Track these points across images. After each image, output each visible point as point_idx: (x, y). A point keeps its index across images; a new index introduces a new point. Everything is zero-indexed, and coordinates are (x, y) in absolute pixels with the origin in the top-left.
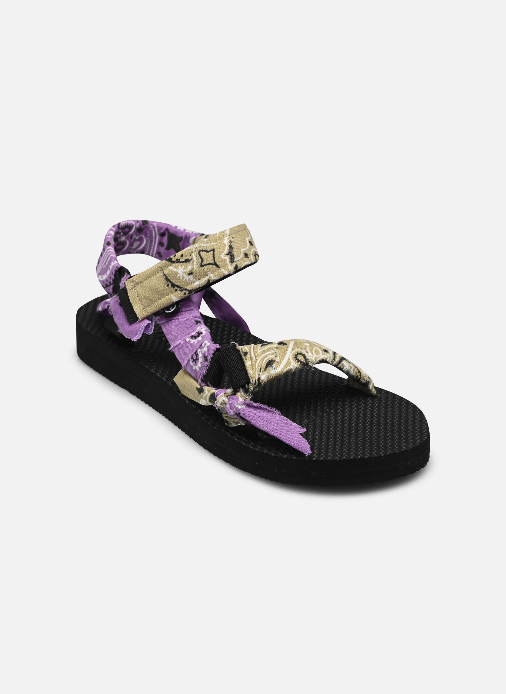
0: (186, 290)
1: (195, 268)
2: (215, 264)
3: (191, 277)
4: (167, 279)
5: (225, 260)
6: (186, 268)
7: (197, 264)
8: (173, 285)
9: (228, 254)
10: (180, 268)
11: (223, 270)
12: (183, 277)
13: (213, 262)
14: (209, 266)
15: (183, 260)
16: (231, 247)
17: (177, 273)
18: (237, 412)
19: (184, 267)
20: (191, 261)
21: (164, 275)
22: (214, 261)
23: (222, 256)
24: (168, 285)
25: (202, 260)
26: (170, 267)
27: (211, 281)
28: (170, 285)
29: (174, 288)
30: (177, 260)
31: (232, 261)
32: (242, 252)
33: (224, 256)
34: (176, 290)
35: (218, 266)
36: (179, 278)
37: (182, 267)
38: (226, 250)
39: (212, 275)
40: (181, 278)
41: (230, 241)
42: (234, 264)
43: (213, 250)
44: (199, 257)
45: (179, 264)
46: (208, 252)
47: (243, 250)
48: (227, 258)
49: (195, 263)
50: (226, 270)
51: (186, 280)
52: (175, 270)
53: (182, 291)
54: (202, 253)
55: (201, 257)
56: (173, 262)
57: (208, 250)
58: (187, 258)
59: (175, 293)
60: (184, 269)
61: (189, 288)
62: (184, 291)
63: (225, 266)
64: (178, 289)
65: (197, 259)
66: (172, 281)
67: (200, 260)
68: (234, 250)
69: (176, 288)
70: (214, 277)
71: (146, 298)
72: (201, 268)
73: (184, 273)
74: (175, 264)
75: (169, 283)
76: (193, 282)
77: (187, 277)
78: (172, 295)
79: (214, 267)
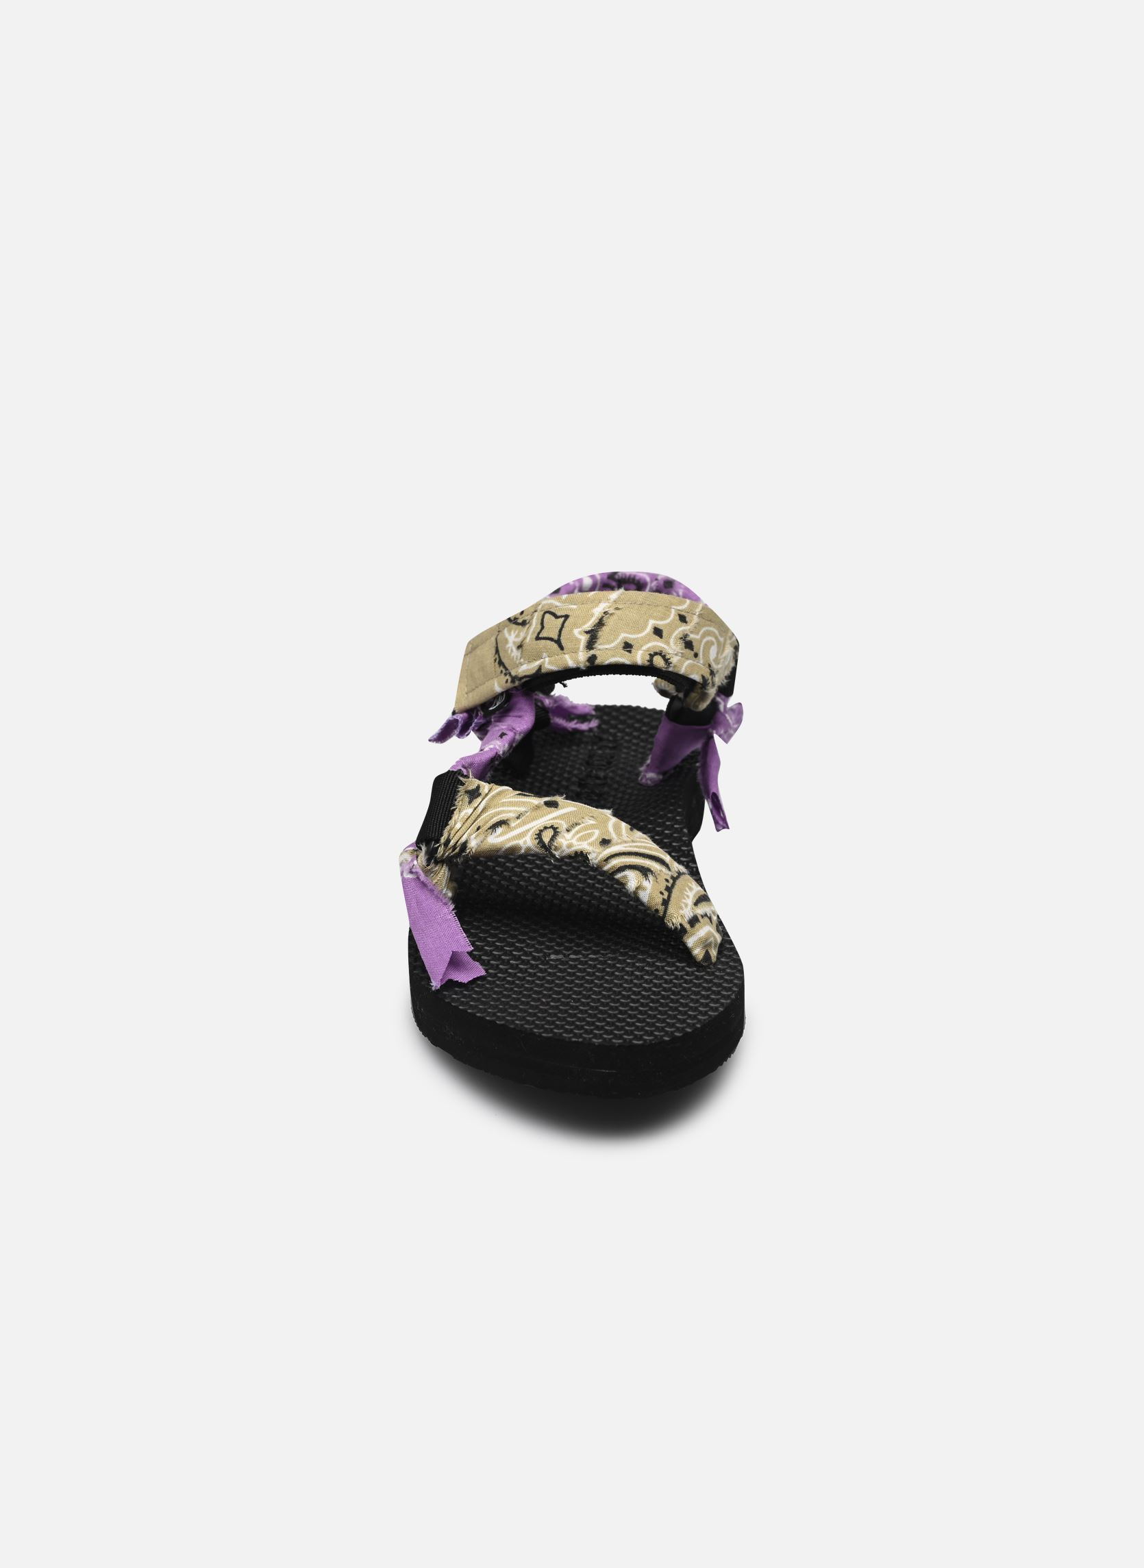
0: (512, 675)
1: (529, 640)
2: (558, 642)
3: (520, 654)
4: (497, 650)
5: (578, 641)
6: (518, 635)
7: (533, 633)
8: (500, 663)
9: (587, 632)
10: (513, 632)
11: (567, 656)
12: (512, 650)
13: (556, 637)
14: (548, 641)
15: (522, 620)
16: (600, 623)
17: (507, 642)
19: (517, 633)
20: (529, 626)
21: (496, 644)
22: (559, 635)
23: (576, 632)
24: (495, 660)
25: (543, 627)
26: (506, 630)
27: (544, 671)
28: (497, 661)
29: (500, 667)
31: (590, 645)
32: (620, 638)
33: (580, 633)
34: (502, 673)
35: (562, 648)
36: (508, 652)
38: (589, 626)
39: (547, 659)
40: (510, 652)
41: (606, 613)
42: (592, 652)
43: (567, 617)
44: (540, 621)
45: (514, 626)
46: (557, 617)
47: (623, 636)
48: (584, 639)
49: (532, 630)
50: (571, 658)
51: (514, 657)
52: (508, 635)
53: (508, 675)
54: (547, 616)
55: (543, 623)
57: (559, 614)
58: (527, 619)
59: (500, 678)
60: (516, 637)
61: (516, 673)
62: (510, 678)
63: (576, 651)
64: (505, 671)
65: (536, 625)
66: (501, 655)
67: (539, 627)
68: (604, 628)
69: (502, 669)
70: (550, 663)
72: (535, 642)
73: (514, 643)
74: (511, 626)
75: (497, 658)
76: (521, 663)
77: (515, 653)
78: (496, 679)
79: (555, 646)
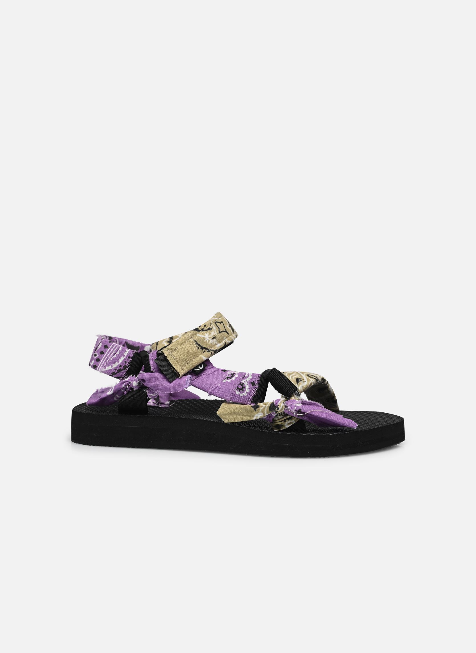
0: (212, 350)
1: (216, 334)
2: (226, 332)
3: (215, 341)
4: (197, 343)
5: (230, 330)
6: (210, 334)
7: (216, 331)
8: (202, 348)
9: (229, 326)
10: (206, 334)
11: (231, 336)
12: (209, 341)
14: (224, 332)
15: (206, 328)
17: (204, 339)
18: (298, 410)
19: (208, 333)
20: (213, 329)
21: (195, 341)
22: (225, 330)
24: (198, 348)
26: (198, 335)
27: (227, 344)
28: (200, 348)
29: (203, 350)
30: (202, 329)
31: (233, 331)
34: (204, 351)
35: (228, 334)
36: (206, 342)
37: (207, 333)
38: (228, 324)
40: (208, 342)
42: (235, 333)
43: (223, 322)
44: (216, 326)
45: (204, 332)
49: (215, 330)
51: (211, 343)
52: (203, 336)
53: (209, 351)
54: (217, 324)
55: (217, 326)
56: (200, 331)
57: (220, 322)
58: (209, 327)
59: (204, 354)
60: (209, 335)
61: (214, 349)
62: (211, 352)
63: (231, 334)
64: (206, 350)
65: (216, 328)
66: (201, 345)
67: (218, 328)
69: (204, 350)
70: (227, 340)
71: (183, 360)
72: (219, 334)
73: (209, 338)
74: (201, 332)
75: (199, 347)
76: (216, 344)
77: (212, 341)
78: (201, 356)
